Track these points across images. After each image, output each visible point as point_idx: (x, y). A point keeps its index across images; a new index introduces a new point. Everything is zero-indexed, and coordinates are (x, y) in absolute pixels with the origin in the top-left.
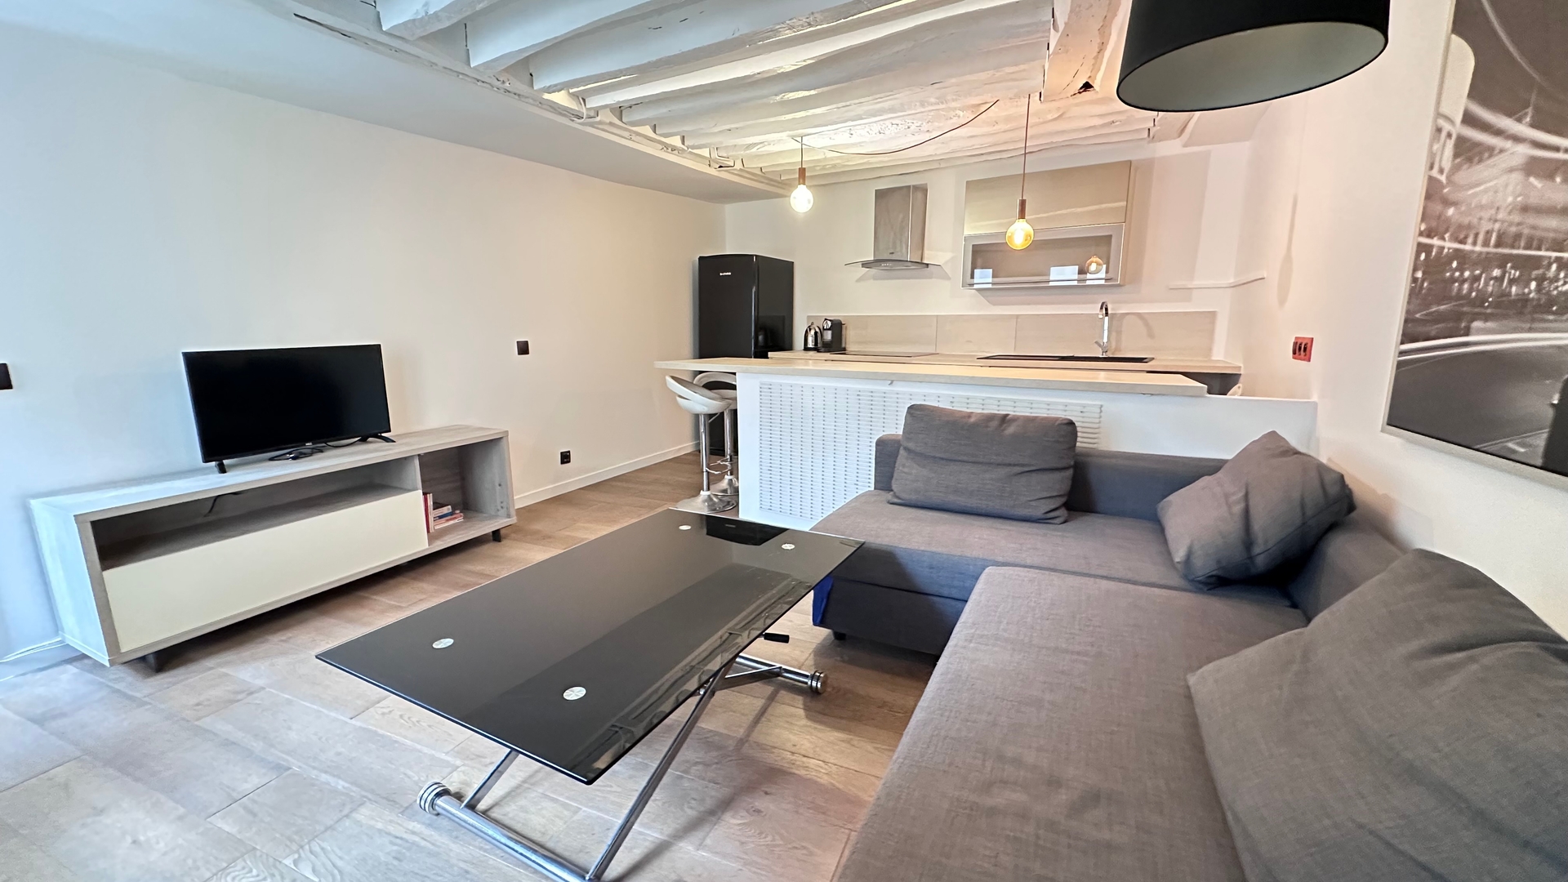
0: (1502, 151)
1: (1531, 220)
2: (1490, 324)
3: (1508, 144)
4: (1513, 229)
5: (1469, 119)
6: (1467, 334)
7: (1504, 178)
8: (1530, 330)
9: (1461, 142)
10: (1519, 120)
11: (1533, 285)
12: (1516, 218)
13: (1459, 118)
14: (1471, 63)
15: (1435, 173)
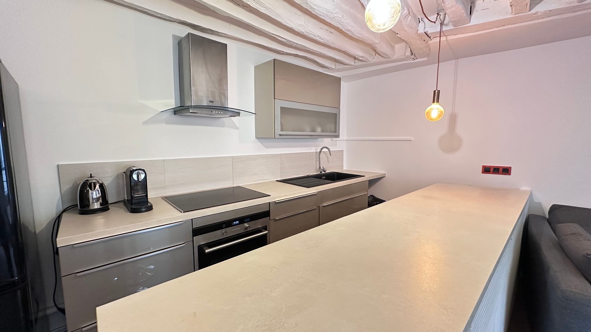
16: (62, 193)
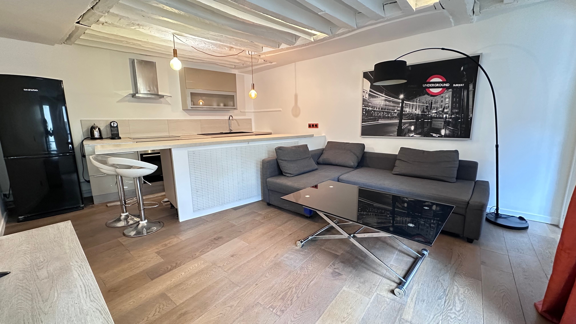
0: (379, 97)
1: (387, 107)
2: (382, 120)
3: (381, 97)
4: (384, 108)
5: (370, 91)
6: (378, 121)
7: (381, 101)
8: (391, 120)
9: (369, 94)
10: (382, 94)
11: (390, 115)
12: (385, 106)
13: (369, 91)
14: (370, 84)
15: (364, 98)
16: (83, 131)
